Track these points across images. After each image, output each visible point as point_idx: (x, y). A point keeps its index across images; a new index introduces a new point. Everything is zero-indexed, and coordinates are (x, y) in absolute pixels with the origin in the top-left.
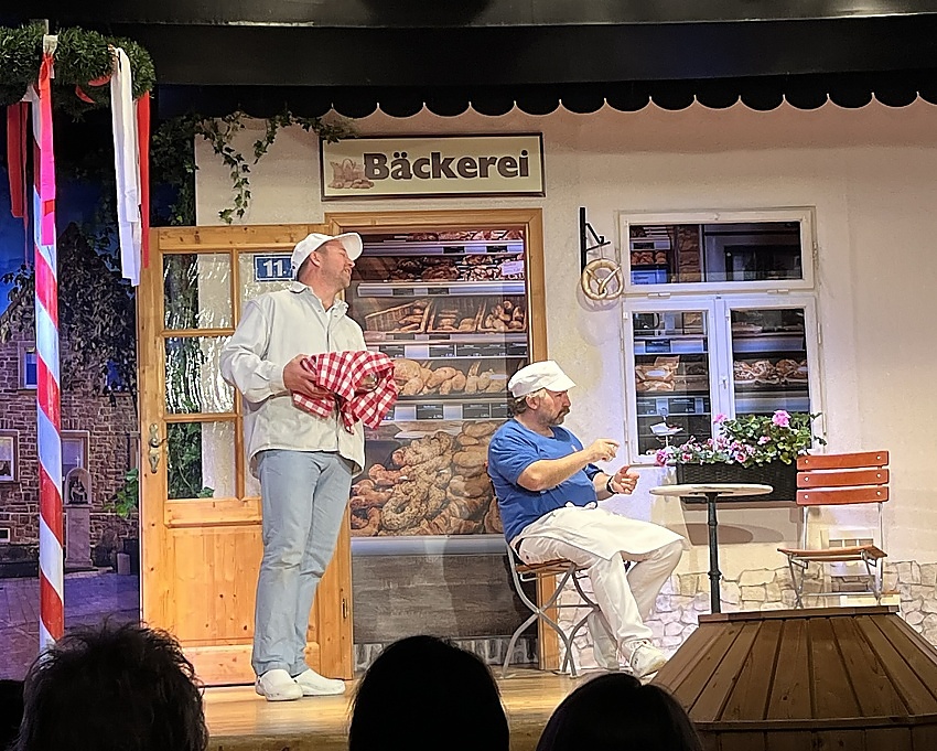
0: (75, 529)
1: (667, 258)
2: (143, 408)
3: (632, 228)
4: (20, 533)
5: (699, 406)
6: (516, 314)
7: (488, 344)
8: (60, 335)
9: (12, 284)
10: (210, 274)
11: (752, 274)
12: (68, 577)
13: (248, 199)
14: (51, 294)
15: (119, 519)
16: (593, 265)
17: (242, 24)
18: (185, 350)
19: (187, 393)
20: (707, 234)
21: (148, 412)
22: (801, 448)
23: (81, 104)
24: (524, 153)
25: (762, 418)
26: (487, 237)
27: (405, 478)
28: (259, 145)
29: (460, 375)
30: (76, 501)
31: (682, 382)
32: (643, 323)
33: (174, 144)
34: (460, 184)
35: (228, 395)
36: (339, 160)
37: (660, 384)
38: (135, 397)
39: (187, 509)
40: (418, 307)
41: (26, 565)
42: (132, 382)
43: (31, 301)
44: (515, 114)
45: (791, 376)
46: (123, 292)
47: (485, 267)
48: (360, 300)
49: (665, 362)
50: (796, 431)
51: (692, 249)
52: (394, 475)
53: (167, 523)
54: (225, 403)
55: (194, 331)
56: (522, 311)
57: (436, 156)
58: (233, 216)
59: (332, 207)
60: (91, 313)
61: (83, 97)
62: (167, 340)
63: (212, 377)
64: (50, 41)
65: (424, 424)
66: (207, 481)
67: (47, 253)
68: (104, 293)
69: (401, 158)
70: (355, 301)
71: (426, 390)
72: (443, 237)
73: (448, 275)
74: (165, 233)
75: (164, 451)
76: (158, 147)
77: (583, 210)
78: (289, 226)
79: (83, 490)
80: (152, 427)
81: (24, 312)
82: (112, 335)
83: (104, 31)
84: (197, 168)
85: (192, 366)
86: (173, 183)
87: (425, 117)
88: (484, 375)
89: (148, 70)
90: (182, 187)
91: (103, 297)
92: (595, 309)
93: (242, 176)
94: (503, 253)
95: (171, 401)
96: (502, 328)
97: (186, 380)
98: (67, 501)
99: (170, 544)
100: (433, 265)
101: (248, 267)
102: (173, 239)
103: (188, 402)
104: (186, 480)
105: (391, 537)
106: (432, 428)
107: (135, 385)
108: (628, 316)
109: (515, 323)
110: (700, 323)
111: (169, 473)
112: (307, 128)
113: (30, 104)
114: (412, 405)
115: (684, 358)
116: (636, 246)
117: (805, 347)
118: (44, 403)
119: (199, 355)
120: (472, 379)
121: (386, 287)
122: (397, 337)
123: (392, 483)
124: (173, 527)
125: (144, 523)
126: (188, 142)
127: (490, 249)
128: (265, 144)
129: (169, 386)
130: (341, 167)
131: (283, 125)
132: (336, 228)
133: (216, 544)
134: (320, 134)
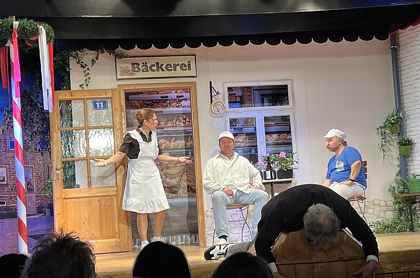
0: (29, 200)
1: (241, 99)
2: (53, 156)
3: (228, 88)
4: (10, 203)
5: (253, 151)
6: (187, 120)
7: (178, 131)
8: (22, 130)
9: (4, 112)
10: (77, 108)
11: (271, 104)
12: (28, 218)
13: (90, 80)
14: (19, 115)
15: (46, 197)
16: (215, 102)
17: (86, 16)
18: (68, 135)
19: (69, 150)
20: (255, 90)
21: (55, 158)
22: (289, 165)
23: (27, 46)
24: (189, 62)
25: (276, 155)
26: (176, 92)
28: (93, 60)
29: (168, 142)
30: (30, 190)
31: (247, 143)
32: (233, 122)
33: (62, 60)
34: (166, 74)
35: (85, 151)
36: (122, 65)
37: (239, 143)
38: (50, 152)
39: (71, 193)
41: (13, 214)
42: (49, 147)
43: (11, 118)
44: (186, 48)
45: (285, 139)
46: (45, 115)
47: (176, 103)
48: (131, 116)
49: (241, 136)
50: (288, 159)
51: (249, 95)
53: (63, 197)
54: (83, 154)
55: (71, 128)
56: (189, 119)
57: (157, 63)
58: (84, 86)
59: (120, 83)
60: (33, 123)
61: (28, 44)
62: (61, 132)
63: (78, 145)
64: (16, 24)
66: (78, 182)
67: (17, 101)
68: (38, 115)
69: (145, 64)
70: (129, 116)
72: (160, 93)
73: (162, 106)
74: (60, 93)
75: (61, 171)
76: (56, 62)
77: (211, 82)
78: (105, 90)
79: (32, 186)
80: (57, 164)
81: (9, 123)
82: (41, 130)
83: (35, 20)
84: (71, 69)
85: (71, 141)
86: (62, 75)
87: (153, 49)
88: (176, 142)
89: (52, 34)
90: (65, 76)
91: (37, 117)
92: (216, 117)
93: (87, 72)
94: (182, 98)
95: (64, 154)
96: (183, 125)
97: (69, 146)
98: (27, 190)
99: (65, 205)
100: (157, 103)
101: (90, 105)
102: (63, 95)
103: (70, 154)
104: (70, 182)
107: (50, 148)
108: (228, 119)
109: (187, 123)
110: (253, 121)
111: (63, 180)
112: (110, 54)
113: (9, 47)
115: (247, 134)
116: (229, 95)
117: (290, 129)
118: (17, 155)
119: (73, 137)
120: (172, 143)
124: (66, 199)
125: (55, 198)
126: (67, 60)
127: (177, 97)
128: (95, 60)
129: (63, 148)
130: (123, 68)
131: (102, 53)
132: (122, 90)
133: (81, 204)
134: (115, 56)
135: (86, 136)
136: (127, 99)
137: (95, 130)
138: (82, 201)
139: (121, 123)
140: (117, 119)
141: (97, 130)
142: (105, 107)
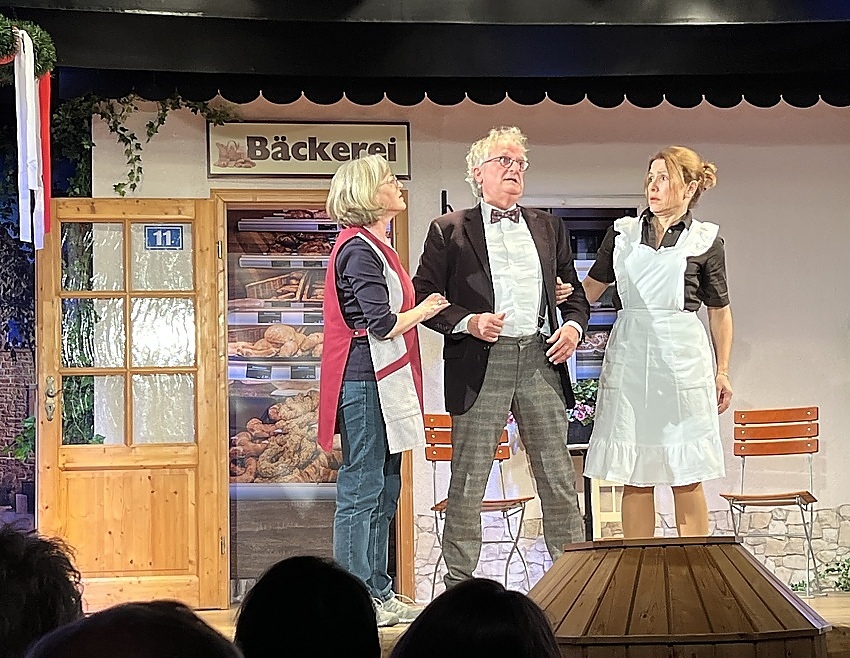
2: (41, 361)
10: (105, 242)
13: (140, 175)
15: (18, 463)
17: (137, 12)
18: (81, 310)
19: (81, 348)
21: (45, 365)
24: (393, 140)
27: (280, 431)
28: (151, 125)
33: (73, 122)
34: (332, 166)
35: (119, 352)
36: (224, 141)
38: (34, 353)
39: (81, 454)
40: (293, 278)
42: (31, 340)
44: (385, 105)
46: (24, 258)
48: (242, 271)
52: (270, 428)
53: (61, 466)
54: (116, 360)
55: (89, 293)
57: (313, 140)
58: (127, 189)
59: (217, 184)
62: (63, 300)
63: (105, 333)
65: (298, 383)
66: (99, 429)
69: (281, 142)
70: (237, 271)
71: (300, 352)
72: (317, 215)
73: (322, 250)
74: (64, 204)
75: (59, 401)
76: (58, 124)
77: (444, 193)
78: (177, 200)
80: (48, 380)
82: (13, 296)
83: (9, 15)
84: (94, 145)
85: (87, 325)
86: (71, 158)
87: (303, 104)
89: (50, 52)
90: (80, 162)
91: (5, 261)
93: (135, 153)
95: (67, 356)
97: (81, 338)
99: (63, 485)
100: (308, 240)
101: (139, 236)
102: (71, 209)
103: (82, 357)
104: (79, 428)
105: (266, 484)
106: (305, 387)
107: (34, 341)
111: (63, 421)
112: (195, 111)
114: (287, 365)
119: (93, 314)
121: (266, 259)
122: (274, 304)
123: (267, 435)
124: (67, 470)
125: (40, 466)
126: (86, 121)
128: (156, 124)
129: (65, 342)
130: (226, 148)
131: (173, 108)
132: (220, 203)
133: (106, 486)
134: (207, 117)
135: (125, 314)
136: (232, 228)
137: (148, 300)
138: (108, 478)
139: (214, 286)
140: (206, 277)
141: (154, 301)
142: (177, 243)
